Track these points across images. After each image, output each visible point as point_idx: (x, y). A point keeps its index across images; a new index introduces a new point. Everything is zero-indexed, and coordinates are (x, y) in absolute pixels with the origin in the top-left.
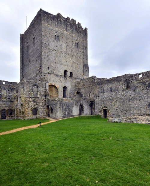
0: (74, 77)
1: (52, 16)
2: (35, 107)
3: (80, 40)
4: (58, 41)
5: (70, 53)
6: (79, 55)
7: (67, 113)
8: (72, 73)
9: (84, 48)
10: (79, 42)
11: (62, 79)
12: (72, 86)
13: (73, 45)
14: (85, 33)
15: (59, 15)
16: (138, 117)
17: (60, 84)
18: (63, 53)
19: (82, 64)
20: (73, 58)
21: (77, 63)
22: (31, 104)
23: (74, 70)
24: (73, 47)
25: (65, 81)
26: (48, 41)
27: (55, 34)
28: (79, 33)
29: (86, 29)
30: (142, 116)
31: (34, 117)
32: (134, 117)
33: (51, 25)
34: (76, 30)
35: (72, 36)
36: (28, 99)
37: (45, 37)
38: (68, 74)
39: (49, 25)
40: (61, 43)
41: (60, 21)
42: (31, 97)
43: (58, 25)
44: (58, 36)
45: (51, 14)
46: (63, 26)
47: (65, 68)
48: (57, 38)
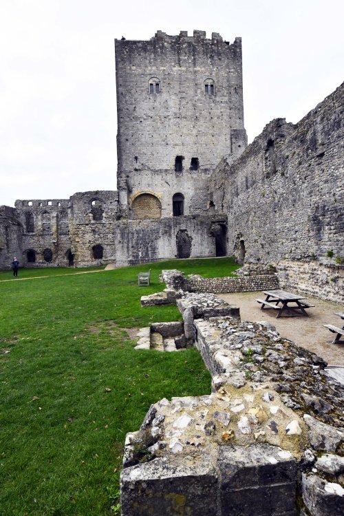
0: (202, 168)
1: (140, 45)
2: (98, 242)
3: (217, 74)
4: (158, 95)
5: (189, 114)
6: (216, 112)
7: (140, 253)
8: (197, 159)
9: (233, 92)
10: (216, 81)
11: (171, 177)
12: (196, 189)
13: (199, 91)
14: (235, 53)
15: (159, 37)
16: (291, 264)
17: (166, 188)
18: (170, 119)
19: (227, 131)
20: (198, 123)
21: (211, 132)
22: (89, 237)
23: (202, 151)
24: (197, 98)
25: (179, 181)
26: (133, 102)
27: (151, 82)
28: (216, 58)
29: (238, 42)
30: (298, 260)
31: (95, 263)
32: (283, 264)
33: (139, 66)
34: (205, 53)
35: (195, 72)
36: (83, 228)
37: (126, 95)
38: (187, 164)
39: (134, 68)
40: (165, 96)
41: (163, 47)
42: (87, 225)
43: (155, 59)
44: (157, 85)
45: (139, 42)
46: (171, 57)
47: (178, 152)
48: (155, 89)
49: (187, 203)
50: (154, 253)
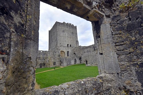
0: (72, 47)
2: (55, 61)
5: (69, 37)
6: (74, 37)
7: (68, 63)
8: (71, 45)
9: (76, 34)
10: (73, 32)
11: (67, 48)
12: (71, 51)
13: (71, 33)
14: (76, 28)
15: (64, 23)
17: (66, 50)
18: (66, 37)
19: (75, 40)
20: (71, 39)
21: (73, 40)
22: (53, 60)
23: (72, 43)
26: (60, 33)
28: (73, 28)
29: (76, 26)
31: (54, 66)
33: (61, 27)
34: (71, 27)
35: (70, 30)
36: (51, 58)
37: (58, 31)
38: (69, 46)
42: (53, 57)
43: (64, 26)
46: (66, 26)
47: (68, 43)
48: (64, 31)
49: (69, 53)
50: (71, 63)
